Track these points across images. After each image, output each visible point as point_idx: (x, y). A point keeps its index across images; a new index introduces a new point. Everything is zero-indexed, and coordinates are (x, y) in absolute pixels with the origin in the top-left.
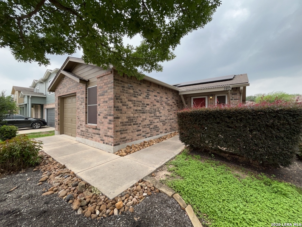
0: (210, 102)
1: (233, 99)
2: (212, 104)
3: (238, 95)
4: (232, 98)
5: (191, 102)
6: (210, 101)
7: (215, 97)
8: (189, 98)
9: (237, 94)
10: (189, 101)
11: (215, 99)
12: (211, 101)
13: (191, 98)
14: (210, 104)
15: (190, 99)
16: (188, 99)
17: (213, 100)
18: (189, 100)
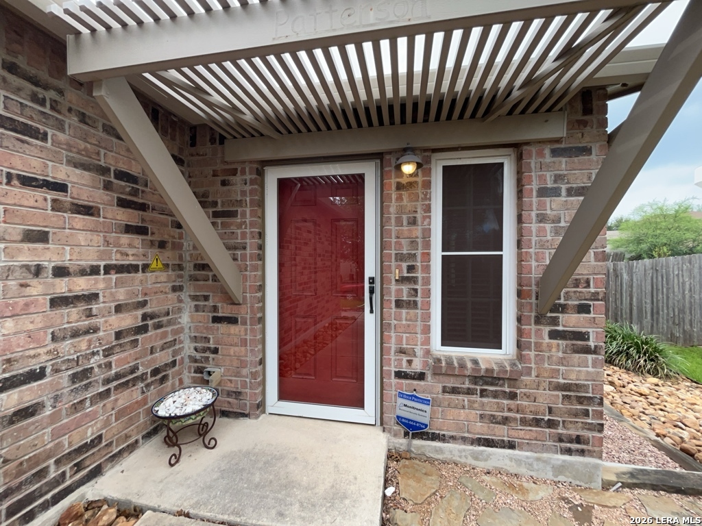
0: (401, 210)
1: (564, 187)
2: (413, 222)
3: (593, 157)
4: (558, 178)
5: (261, 204)
6: (400, 198)
7: (428, 173)
8: (248, 177)
9: (587, 151)
10: (243, 193)
11: (427, 185)
12: (405, 202)
13: (261, 173)
14: (399, 222)
15: (252, 182)
16: (237, 179)
17: (420, 191)
18: (248, 188)
